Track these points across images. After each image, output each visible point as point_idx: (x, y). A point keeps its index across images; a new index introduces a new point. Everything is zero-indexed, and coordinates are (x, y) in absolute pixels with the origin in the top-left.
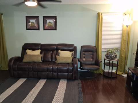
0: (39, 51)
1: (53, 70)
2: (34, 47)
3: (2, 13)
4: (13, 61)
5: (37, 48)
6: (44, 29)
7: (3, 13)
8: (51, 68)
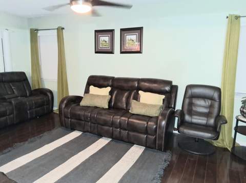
0: (109, 89)
1: (120, 126)
2: (101, 82)
3: (63, 27)
4: (65, 102)
5: (106, 83)
6: (122, 53)
7: (65, 27)
8: (119, 121)
